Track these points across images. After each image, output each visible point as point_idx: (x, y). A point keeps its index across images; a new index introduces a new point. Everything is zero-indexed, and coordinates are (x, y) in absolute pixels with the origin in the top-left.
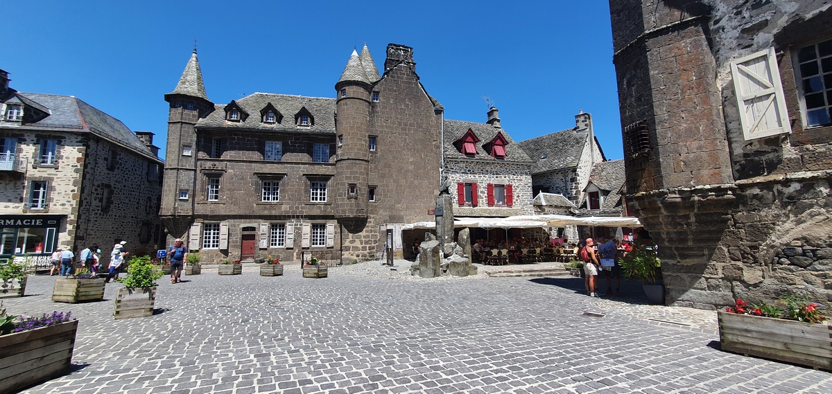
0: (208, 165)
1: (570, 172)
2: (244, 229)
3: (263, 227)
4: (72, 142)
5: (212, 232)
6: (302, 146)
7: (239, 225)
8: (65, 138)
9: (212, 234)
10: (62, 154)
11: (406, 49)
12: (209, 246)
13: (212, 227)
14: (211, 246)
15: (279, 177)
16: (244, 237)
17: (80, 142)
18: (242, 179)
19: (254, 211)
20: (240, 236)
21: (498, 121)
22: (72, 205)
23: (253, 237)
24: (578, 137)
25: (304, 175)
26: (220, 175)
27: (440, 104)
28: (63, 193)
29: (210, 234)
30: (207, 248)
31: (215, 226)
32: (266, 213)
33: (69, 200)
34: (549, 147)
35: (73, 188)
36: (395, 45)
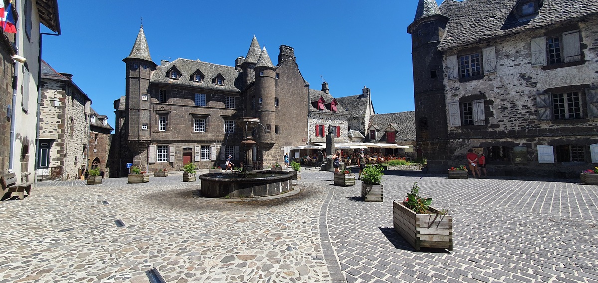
0: (159, 107)
1: (361, 120)
2: (185, 149)
3: (197, 148)
4: (53, 86)
5: (163, 151)
6: (219, 98)
7: (181, 147)
8: (47, 83)
9: (163, 152)
10: (46, 95)
11: (291, 49)
12: (161, 160)
13: (163, 148)
14: (163, 160)
15: (206, 117)
16: (185, 154)
17: (60, 86)
18: (183, 117)
19: (191, 138)
20: (182, 154)
21: (328, 90)
22: (58, 132)
23: (190, 154)
24: (364, 101)
25: (220, 116)
26: (167, 114)
27: (308, 82)
28: (50, 123)
29: (161, 152)
30: (160, 161)
31: (164, 147)
32: (199, 139)
33: (56, 129)
34: (349, 104)
35: (58, 120)
36: (285, 46)
